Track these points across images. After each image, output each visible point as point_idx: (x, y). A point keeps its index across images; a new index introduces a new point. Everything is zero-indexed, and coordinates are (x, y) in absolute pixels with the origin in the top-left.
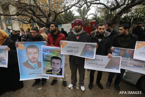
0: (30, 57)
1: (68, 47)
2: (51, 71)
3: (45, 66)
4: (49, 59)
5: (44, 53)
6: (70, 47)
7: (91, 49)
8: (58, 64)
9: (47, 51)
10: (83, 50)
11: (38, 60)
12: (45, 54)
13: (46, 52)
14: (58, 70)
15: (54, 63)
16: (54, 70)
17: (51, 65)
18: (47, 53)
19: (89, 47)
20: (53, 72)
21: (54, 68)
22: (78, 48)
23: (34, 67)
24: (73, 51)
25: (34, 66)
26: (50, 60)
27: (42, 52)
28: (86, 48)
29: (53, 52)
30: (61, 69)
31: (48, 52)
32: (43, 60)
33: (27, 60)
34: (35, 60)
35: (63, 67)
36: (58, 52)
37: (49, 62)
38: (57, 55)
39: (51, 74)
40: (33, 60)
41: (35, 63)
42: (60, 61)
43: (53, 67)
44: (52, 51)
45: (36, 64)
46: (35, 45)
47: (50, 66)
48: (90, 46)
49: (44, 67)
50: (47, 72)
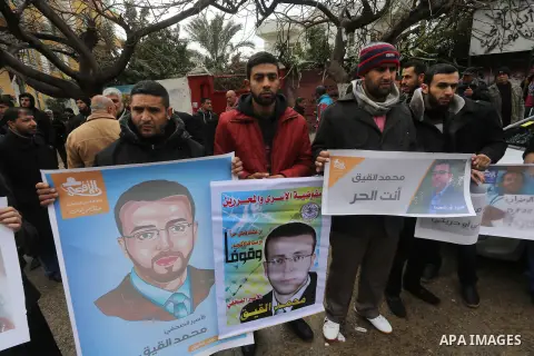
0: (145, 253)
1: (359, 179)
2: (267, 298)
3: (234, 288)
4: (256, 248)
5: (228, 219)
6: (369, 178)
7: (451, 180)
8: (298, 255)
9: (246, 206)
10: (421, 188)
11: (191, 263)
12: (235, 223)
13: (240, 212)
14: (299, 286)
15: (282, 258)
16: (283, 289)
17: (268, 272)
18: (245, 219)
19: (443, 173)
20: (274, 303)
21: (283, 282)
22: (402, 178)
23: (170, 307)
24: (379, 195)
25: (168, 302)
26: (262, 247)
27: (220, 218)
28: (433, 178)
29: (277, 203)
30: (313, 276)
31: (250, 212)
32: (222, 257)
33: (128, 276)
34: (177, 265)
35: (319, 266)
36: (300, 201)
37: (256, 261)
38: (297, 216)
39: (269, 314)
40: (161, 269)
41: (174, 284)
42: (309, 238)
43: (275, 276)
44: (271, 201)
45: (181, 284)
46: (170, 177)
47: (263, 276)
48: (446, 168)
49: (229, 294)
50: (247, 315)
